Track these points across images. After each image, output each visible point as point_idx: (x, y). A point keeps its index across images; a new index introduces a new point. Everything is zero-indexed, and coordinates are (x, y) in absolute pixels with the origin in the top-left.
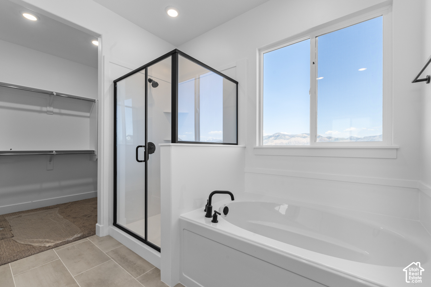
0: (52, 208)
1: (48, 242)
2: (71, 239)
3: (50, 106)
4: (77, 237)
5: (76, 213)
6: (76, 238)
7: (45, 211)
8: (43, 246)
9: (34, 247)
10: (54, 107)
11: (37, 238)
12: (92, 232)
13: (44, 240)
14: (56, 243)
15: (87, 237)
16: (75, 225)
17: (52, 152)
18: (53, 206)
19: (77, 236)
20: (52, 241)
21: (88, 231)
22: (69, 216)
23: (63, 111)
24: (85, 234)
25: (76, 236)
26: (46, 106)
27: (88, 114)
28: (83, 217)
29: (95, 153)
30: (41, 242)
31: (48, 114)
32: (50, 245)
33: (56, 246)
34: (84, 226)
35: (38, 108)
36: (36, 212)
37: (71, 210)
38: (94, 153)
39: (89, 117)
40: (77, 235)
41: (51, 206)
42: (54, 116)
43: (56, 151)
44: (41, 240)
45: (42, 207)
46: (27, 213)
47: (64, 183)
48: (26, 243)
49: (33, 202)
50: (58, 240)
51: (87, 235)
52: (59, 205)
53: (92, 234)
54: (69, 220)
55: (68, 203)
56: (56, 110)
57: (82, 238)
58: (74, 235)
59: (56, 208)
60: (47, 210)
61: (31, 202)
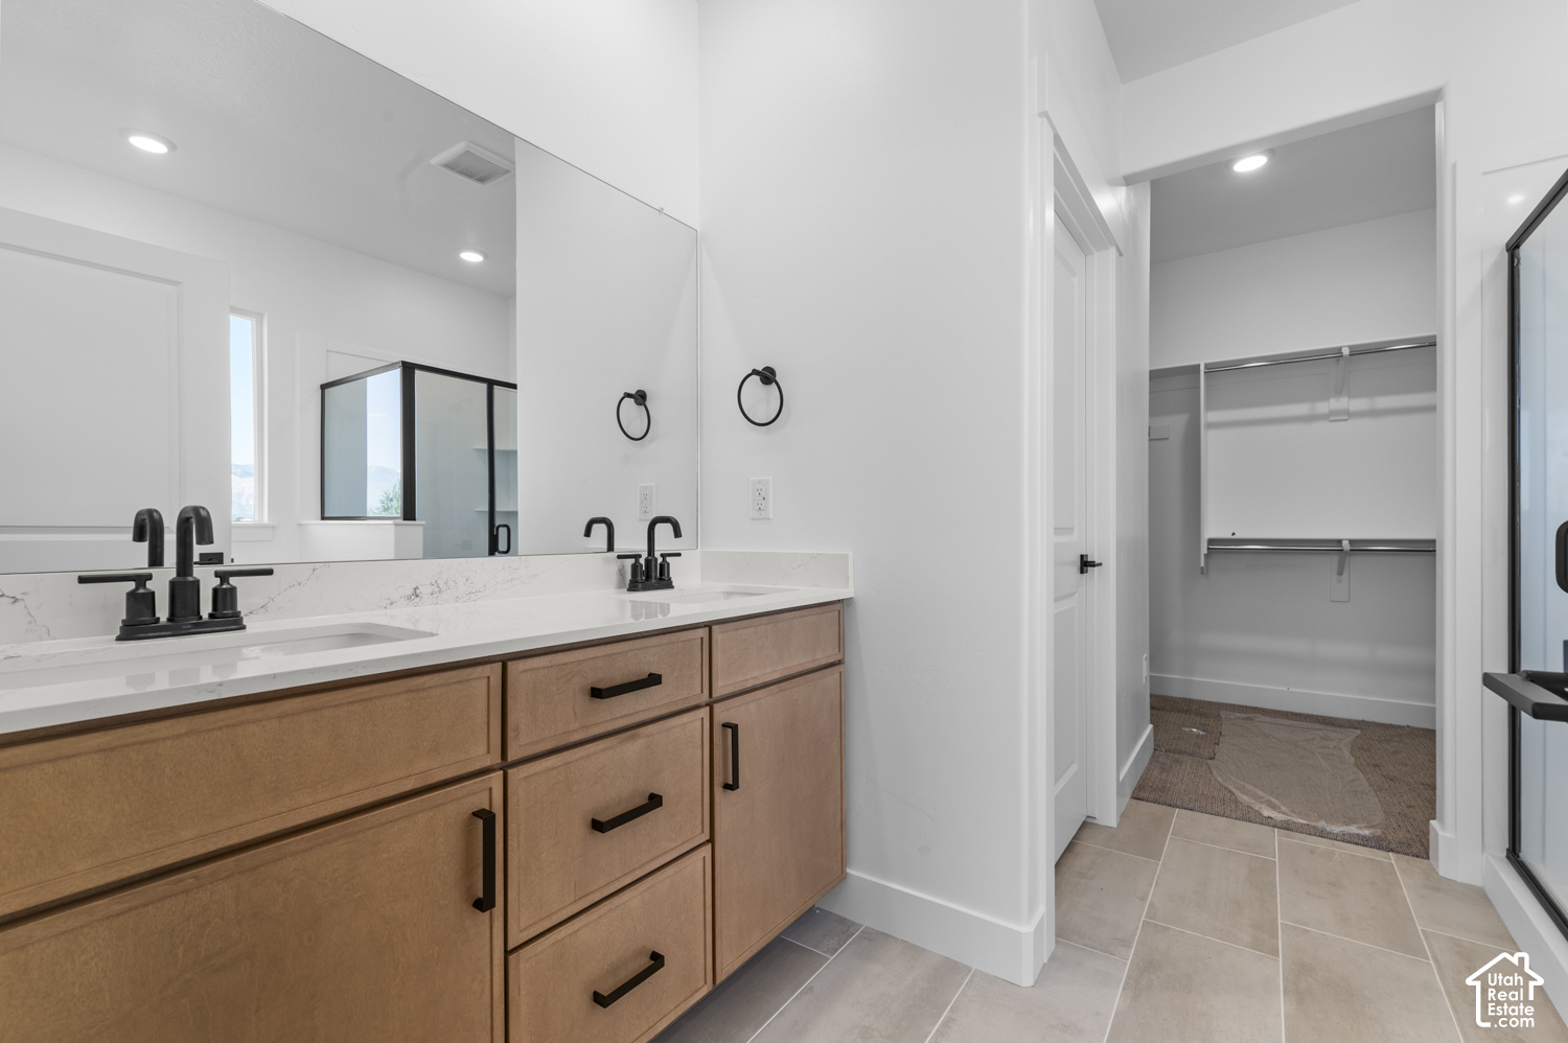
0: (1341, 726)
1: (1274, 807)
2: (1336, 829)
3: (1338, 393)
4: (1358, 835)
5: (1406, 765)
6: (1351, 835)
7: (1318, 726)
8: (1257, 808)
9: (1236, 801)
10: (1350, 396)
11: (1255, 786)
12: (1418, 846)
13: (1267, 797)
14: (1289, 818)
15: (1392, 851)
16: (1377, 800)
17: (1339, 542)
18: (1348, 720)
19: (1358, 831)
20: (1283, 808)
21: (1407, 835)
22: (1376, 766)
24: (1390, 838)
25: (1353, 829)
28: (1421, 787)
30: (1257, 798)
31: (1334, 421)
32: (1272, 816)
33: (1287, 827)
34: (1405, 816)
36: (1291, 722)
37: (1396, 752)
40: (1360, 828)
41: (1343, 720)
42: (1354, 423)
43: (1351, 542)
44: (1260, 793)
45: (1316, 713)
46: (1271, 716)
48: (1226, 785)
50: (1300, 815)
51: (1393, 846)
52: (1367, 722)
53: (1415, 851)
54: (1368, 780)
55: (1400, 727)
56: (1358, 404)
57: (1374, 844)
58: (1354, 823)
59: (1351, 730)
60: (1322, 726)
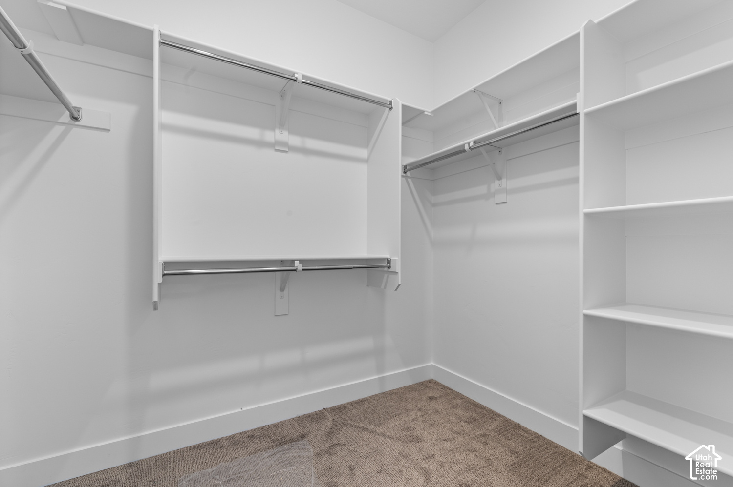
3: (282, 125)
10: (291, 132)
17: (292, 262)
23: (312, 144)
26: (273, 129)
27: (363, 153)
29: (392, 265)
31: (277, 150)
35: (252, 133)
38: (389, 267)
39: (366, 161)
42: (292, 156)
43: (302, 261)
47: (314, 353)
49: (244, 409)
56: (295, 140)
61: (240, 410)
